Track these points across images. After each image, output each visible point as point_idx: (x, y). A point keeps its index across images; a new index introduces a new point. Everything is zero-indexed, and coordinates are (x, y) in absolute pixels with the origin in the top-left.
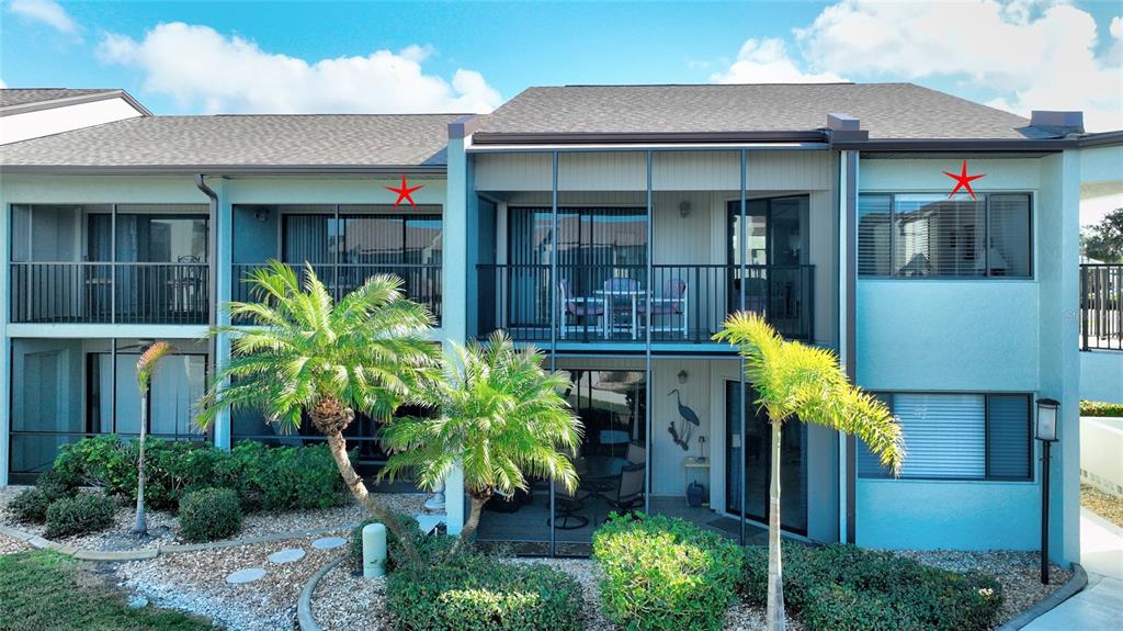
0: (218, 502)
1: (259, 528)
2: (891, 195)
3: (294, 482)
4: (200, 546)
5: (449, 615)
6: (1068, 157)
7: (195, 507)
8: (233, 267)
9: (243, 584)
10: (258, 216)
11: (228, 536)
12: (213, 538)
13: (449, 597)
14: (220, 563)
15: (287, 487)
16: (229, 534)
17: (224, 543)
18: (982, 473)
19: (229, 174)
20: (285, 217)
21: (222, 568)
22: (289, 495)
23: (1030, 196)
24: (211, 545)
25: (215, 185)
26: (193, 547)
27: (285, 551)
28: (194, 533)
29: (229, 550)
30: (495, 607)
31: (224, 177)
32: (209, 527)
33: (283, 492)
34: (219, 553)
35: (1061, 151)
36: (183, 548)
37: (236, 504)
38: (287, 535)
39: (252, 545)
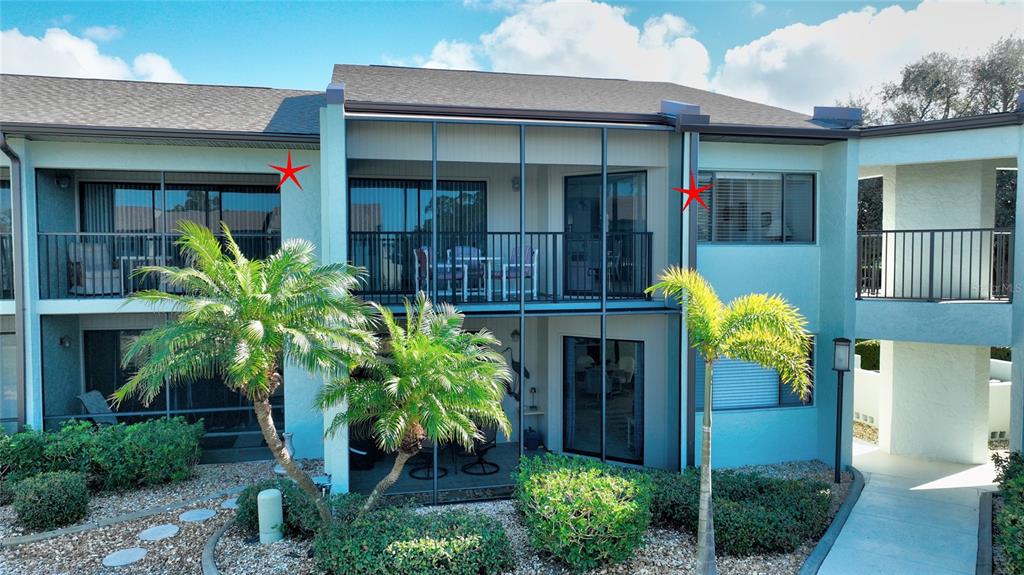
0: (65, 486)
1: (109, 509)
2: (712, 173)
3: (143, 458)
4: (48, 534)
5: (398, 566)
6: (851, 144)
7: (39, 494)
8: (38, 236)
9: (127, 566)
10: (58, 182)
11: (77, 520)
12: (61, 524)
13: (396, 549)
14: (84, 548)
15: (135, 464)
16: (78, 518)
17: (74, 527)
18: (775, 401)
19: (34, 134)
20: (82, 185)
21: (89, 553)
22: (137, 472)
23: (814, 176)
24: (60, 532)
25: (18, 146)
26: (41, 536)
27: (153, 528)
28: (39, 522)
29: (86, 534)
30: (442, 551)
31: (26, 138)
32: (58, 512)
33: (129, 469)
34: (75, 538)
35: (846, 140)
36: (27, 539)
37: (84, 486)
38: (145, 513)
39: (110, 526)
